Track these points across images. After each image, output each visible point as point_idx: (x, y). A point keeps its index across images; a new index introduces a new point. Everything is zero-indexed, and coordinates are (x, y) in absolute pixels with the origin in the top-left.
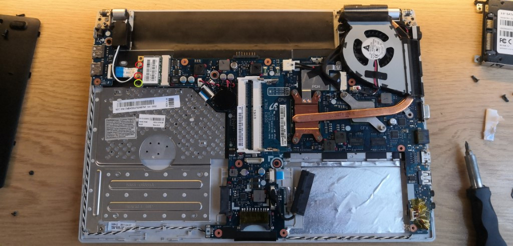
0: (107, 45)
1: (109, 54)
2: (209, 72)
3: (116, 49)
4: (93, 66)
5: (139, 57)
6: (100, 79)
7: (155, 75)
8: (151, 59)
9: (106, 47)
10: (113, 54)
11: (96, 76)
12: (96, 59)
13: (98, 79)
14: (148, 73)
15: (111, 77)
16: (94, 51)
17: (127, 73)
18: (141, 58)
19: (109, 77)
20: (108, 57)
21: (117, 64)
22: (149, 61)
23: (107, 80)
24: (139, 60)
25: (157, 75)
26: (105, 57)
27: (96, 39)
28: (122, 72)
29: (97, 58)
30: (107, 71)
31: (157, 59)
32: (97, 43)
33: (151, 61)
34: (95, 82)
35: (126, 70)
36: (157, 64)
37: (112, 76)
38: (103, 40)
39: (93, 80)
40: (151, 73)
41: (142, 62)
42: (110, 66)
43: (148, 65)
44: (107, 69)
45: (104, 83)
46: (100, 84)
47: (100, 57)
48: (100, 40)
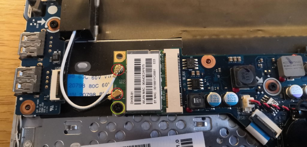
0: (50, 31)
1: (54, 49)
2: (261, 80)
3: (69, 38)
4: (21, 74)
5: (116, 53)
6: (35, 101)
7: (153, 91)
8: (143, 57)
9: (48, 35)
10: (63, 49)
11: (26, 96)
12: (27, 60)
13: (29, 102)
14: (138, 86)
15: (57, 97)
16: (25, 43)
17: (90, 86)
18: (120, 56)
19: (53, 97)
20: (51, 55)
21: (70, 70)
22: (137, 61)
23: (49, 102)
24: (116, 60)
25: (157, 91)
26: (45, 55)
27: (29, 21)
28: (81, 86)
29: (29, 57)
30: (49, 84)
31: (155, 57)
32: (30, 29)
33: (143, 62)
34: (23, 107)
35: (88, 80)
36: (156, 67)
37: (59, 94)
38: (43, 21)
39: (19, 103)
40: (143, 87)
41: (124, 64)
42: (55, 72)
43: (137, 69)
44: (50, 80)
45: (42, 110)
46: (34, 113)
47: (35, 54)
48: (36, 22)
